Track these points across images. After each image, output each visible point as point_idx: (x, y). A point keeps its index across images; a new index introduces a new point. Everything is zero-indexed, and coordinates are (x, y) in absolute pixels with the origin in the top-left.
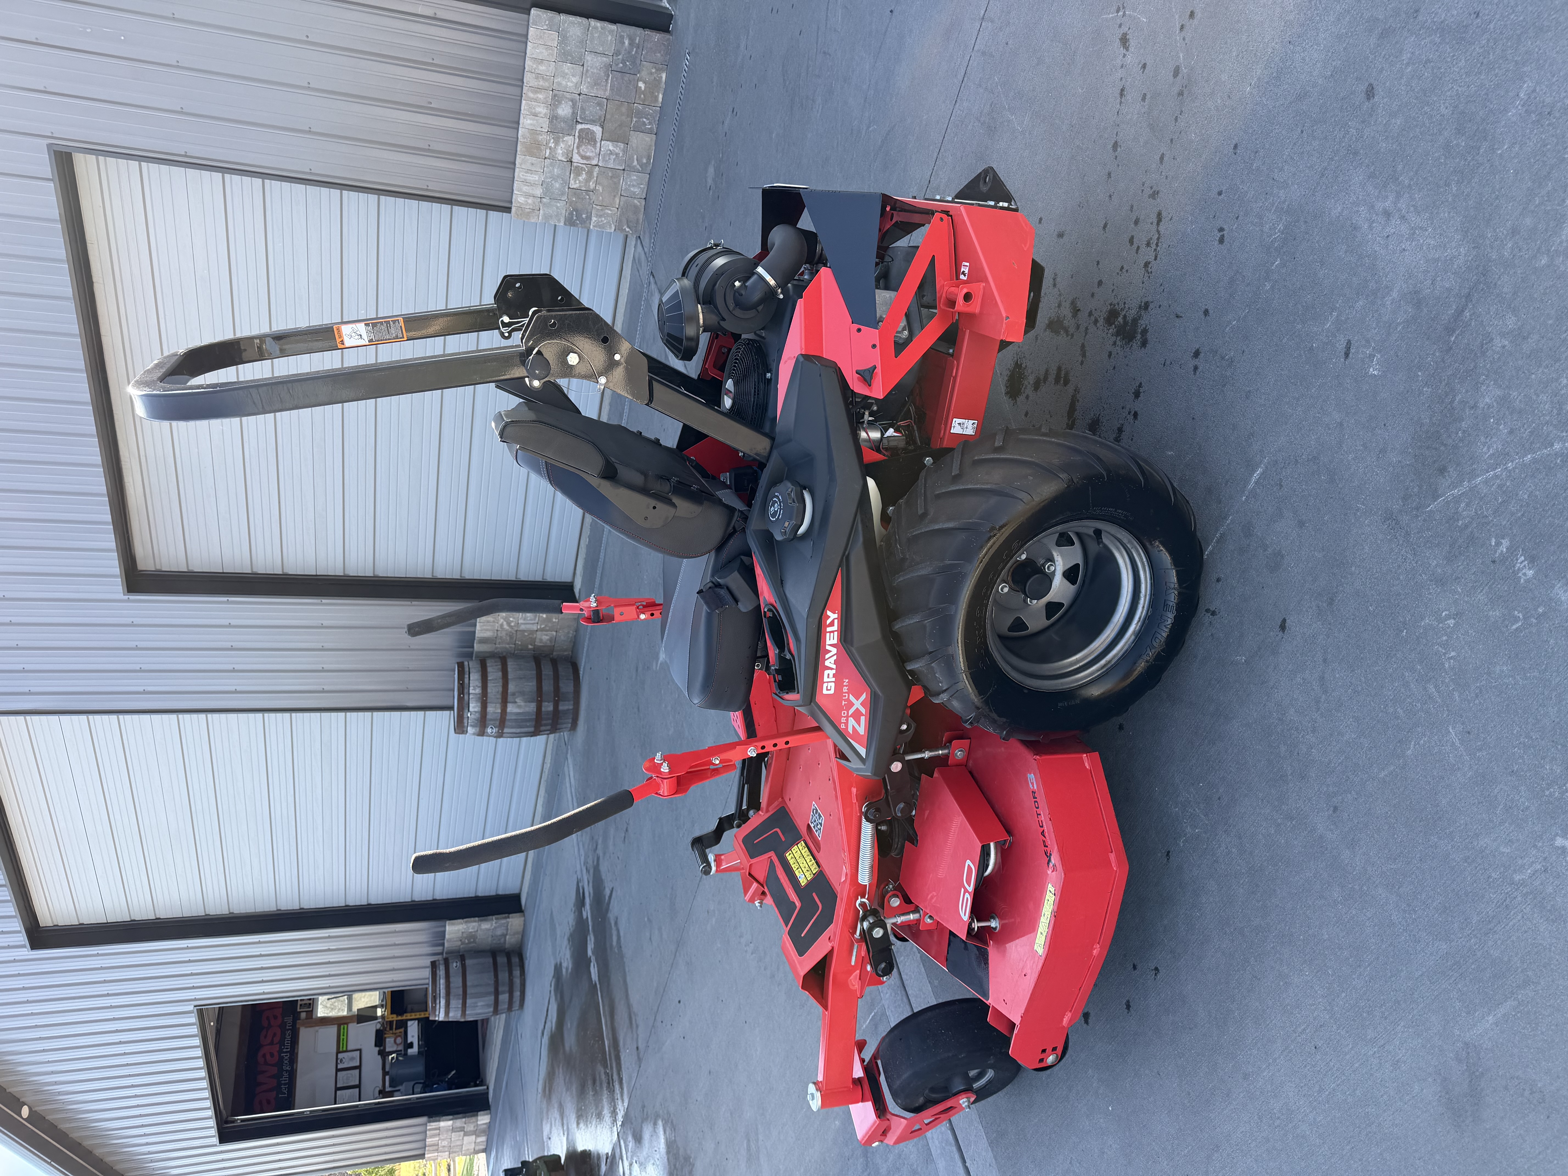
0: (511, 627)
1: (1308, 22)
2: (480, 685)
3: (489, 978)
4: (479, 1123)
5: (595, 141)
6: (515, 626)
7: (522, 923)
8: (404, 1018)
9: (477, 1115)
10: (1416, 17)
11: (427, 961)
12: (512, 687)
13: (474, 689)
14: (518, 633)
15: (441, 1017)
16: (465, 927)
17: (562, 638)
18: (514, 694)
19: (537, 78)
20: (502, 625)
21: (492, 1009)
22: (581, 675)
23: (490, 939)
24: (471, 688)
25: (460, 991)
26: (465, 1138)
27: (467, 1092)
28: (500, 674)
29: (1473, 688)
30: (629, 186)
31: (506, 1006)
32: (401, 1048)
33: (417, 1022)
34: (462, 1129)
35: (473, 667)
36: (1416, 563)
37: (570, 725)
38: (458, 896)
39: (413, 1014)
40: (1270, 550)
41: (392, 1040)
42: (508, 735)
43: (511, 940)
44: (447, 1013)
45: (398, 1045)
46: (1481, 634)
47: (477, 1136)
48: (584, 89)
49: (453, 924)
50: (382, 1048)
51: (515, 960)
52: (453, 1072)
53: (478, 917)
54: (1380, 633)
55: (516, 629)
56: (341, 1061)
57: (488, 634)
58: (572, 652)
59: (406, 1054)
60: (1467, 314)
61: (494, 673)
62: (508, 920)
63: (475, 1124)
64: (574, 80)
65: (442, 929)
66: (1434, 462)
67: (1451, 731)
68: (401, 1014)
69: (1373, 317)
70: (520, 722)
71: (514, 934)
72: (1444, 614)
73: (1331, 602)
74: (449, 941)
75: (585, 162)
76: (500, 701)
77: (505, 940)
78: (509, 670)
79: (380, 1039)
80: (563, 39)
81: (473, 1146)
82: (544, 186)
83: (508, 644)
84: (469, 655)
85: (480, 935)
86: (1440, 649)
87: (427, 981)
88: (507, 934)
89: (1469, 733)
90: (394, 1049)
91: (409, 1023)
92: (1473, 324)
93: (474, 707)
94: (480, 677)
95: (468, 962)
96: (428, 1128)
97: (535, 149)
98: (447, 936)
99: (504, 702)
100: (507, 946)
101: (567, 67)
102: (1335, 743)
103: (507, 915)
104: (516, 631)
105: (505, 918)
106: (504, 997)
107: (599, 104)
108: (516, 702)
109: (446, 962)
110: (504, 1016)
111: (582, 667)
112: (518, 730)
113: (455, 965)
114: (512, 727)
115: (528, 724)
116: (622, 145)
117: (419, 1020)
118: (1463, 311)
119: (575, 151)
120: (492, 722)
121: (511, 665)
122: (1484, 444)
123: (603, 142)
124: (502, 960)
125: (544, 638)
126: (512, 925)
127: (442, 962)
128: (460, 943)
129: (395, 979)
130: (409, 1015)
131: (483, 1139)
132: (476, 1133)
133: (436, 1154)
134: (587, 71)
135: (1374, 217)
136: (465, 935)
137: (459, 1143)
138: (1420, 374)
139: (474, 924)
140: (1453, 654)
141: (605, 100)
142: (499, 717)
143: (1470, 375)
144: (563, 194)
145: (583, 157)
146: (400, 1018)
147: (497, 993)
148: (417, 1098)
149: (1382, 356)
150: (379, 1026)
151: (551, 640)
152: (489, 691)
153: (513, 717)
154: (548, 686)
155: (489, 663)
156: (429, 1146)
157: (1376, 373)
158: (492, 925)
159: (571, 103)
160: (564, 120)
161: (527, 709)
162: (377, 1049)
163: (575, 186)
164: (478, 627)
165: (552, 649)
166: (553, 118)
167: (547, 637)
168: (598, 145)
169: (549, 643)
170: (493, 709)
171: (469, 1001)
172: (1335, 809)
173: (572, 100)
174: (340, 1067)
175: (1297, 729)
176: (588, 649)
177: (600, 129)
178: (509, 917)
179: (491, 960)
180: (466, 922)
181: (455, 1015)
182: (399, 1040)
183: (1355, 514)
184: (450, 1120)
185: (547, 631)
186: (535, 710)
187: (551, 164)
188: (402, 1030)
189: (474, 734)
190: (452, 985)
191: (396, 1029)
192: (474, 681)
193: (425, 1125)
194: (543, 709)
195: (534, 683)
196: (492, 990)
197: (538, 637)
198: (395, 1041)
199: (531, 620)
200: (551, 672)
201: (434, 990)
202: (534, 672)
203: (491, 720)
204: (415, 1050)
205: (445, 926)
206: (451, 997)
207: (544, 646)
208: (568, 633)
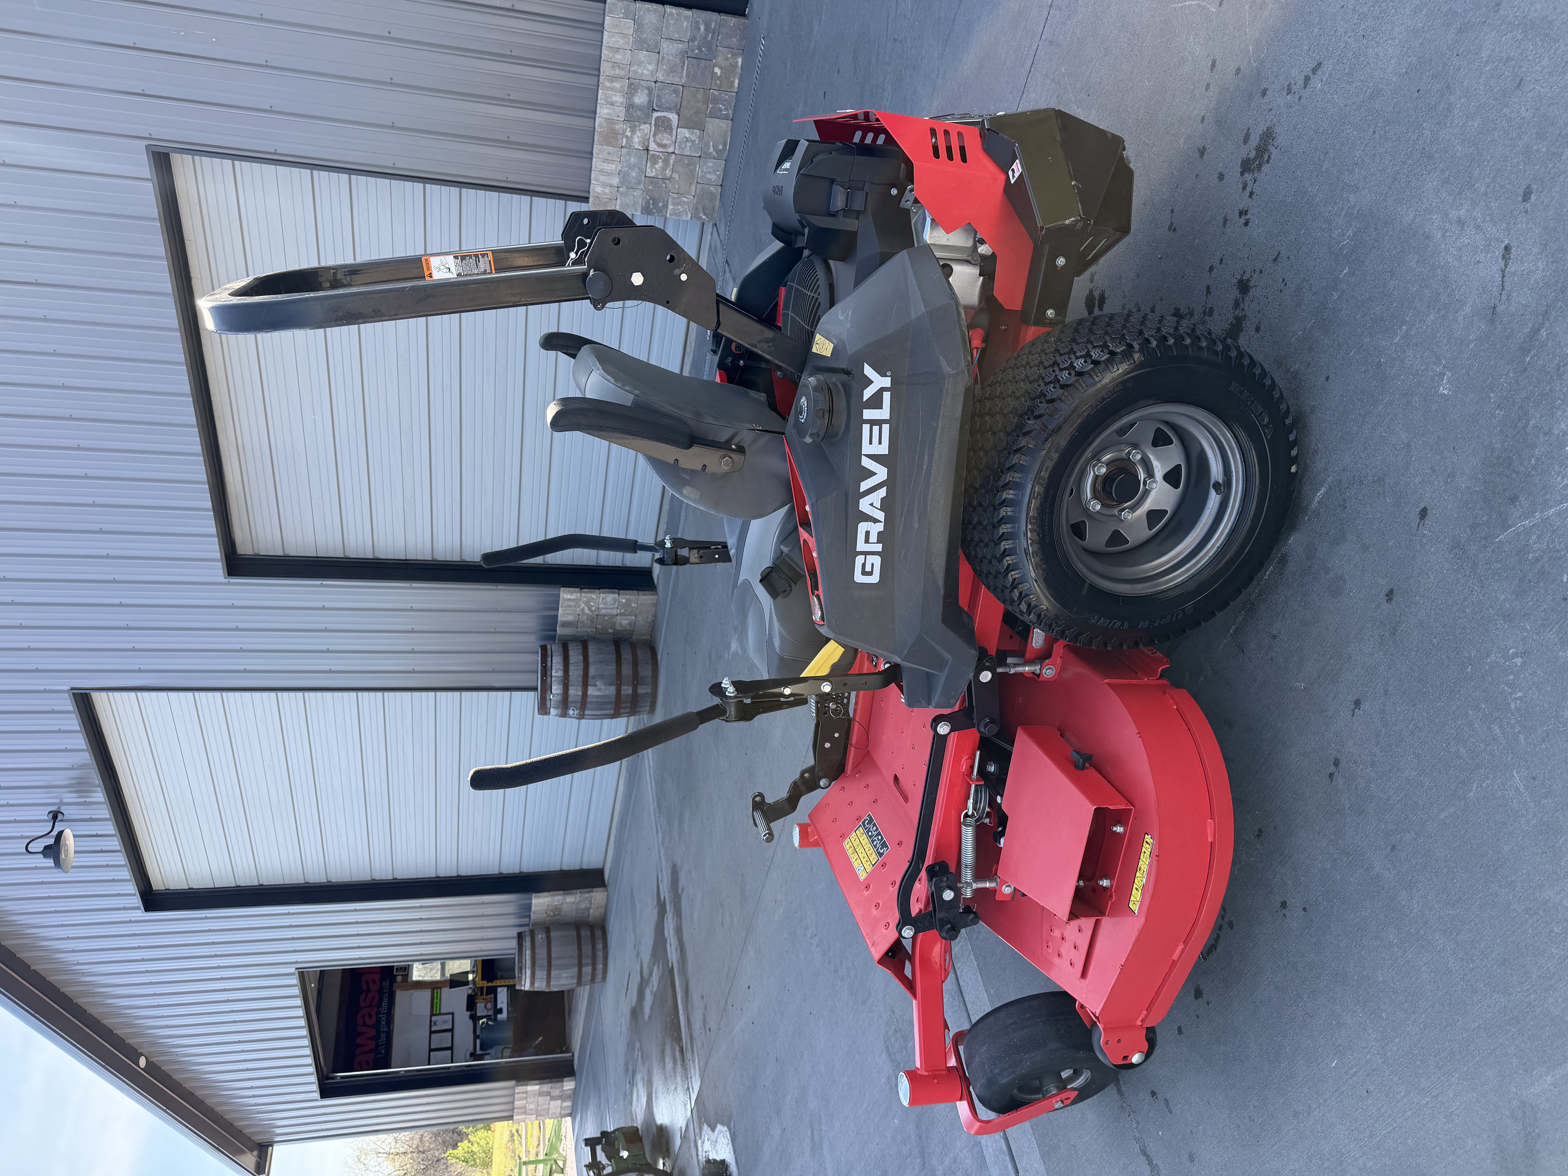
0: (592, 610)
1: (1383, 15)
2: (562, 668)
3: (572, 950)
4: (564, 1088)
5: (671, 129)
6: (595, 610)
7: (605, 898)
8: (494, 984)
9: (563, 1081)
10: (1497, 11)
11: (514, 932)
12: (592, 671)
13: (557, 672)
14: (599, 617)
15: (527, 986)
16: (550, 900)
17: (641, 622)
18: (594, 677)
19: (613, 67)
20: (583, 610)
21: (575, 981)
22: (659, 660)
23: (574, 912)
24: (554, 671)
25: (545, 963)
26: (552, 1102)
27: (554, 1058)
28: (581, 657)
29: (1540, 732)
30: (706, 173)
31: (589, 978)
32: (491, 1013)
33: (505, 989)
34: (548, 1094)
35: (555, 649)
36: (1484, 595)
37: (648, 708)
38: (544, 870)
39: (503, 981)
40: (1332, 574)
41: (483, 1005)
42: (589, 717)
43: (594, 914)
44: (532, 983)
45: (488, 1010)
46: (1550, 675)
47: (563, 1101)
48: (660, 76)
49: (539, 897)
50: (473, 1013)
51: (598, 933)
52: (540, 1039)
53: (563, 890)
54: (1444, 667)
55: (596, 613)
56: (435, 1023)
57: (570, 618)
58: (651, 636)
59: (495, 1020)
60: (1543, 333)
61: (575, 656)
62: (592, 894)
63: (561, 1089)
64: (650, 67)
65: (528, 901)
66: (1505, 490)
67: (1516, 775)
68: (492, 981)
69: (1444, 332)
70: (600, 704)
71: (598, 908)
72: (1511, 651)
73: (1394, 632)
74: (535, 913)
75: (661, 150)
76: (581, 684)
77: (589, 914)
78: (590, 653)
79: (471, 1004)
80: (639, 26)
81: (558, 1110)
82: (621, 175)
83: (589, 628)
84: (552, 638)
85: (565, 908)
86: (1506, 688)
87: (514, 951)
88: (590, 908)
89: (1534, 779)
90: (485, 1013)
91: (499, 990)
92: (1550, 344)
93: (556, 689)
94: (562, 661)
95: (553, 934)
96: (516, 1091)
97: (611, 138)
98: (533, 909)
99: (585, 685)
100: (591, 919)
101: (643, 55)
102: (1394, 780)
103: (591, 889)
104: (597, 615)
105: (589, 892)
106: (587, 970)
107: (675, 91)
108: (596, 685)
109: (532, 934)
110: (588, 987)
111: (660, 652)
112: (599, 713)
113: (540, 937)
114: (593, 710)
115: (608, 707)
116: (698, 132)
117: (507, 986)
118: (1539, 330)
119: (652, 139)
120: (573, 705)
121: (591, 648)
122: (1558, 473)
123: (679, 130)
124: (585, 933)
125: (624, 622)
126: (595, 899)
127: (528, 934)
128: (545, 915)
129: (483, 949)
130: (498, 981)
131: (568, 1104)
132: (562, 1098)
133: (524, 1116)
134: (663, 58)
135: (1448, 226)
136: (550, 908)
137: (546, 1107)
138: (1492, 395)
139: (559, 897)
140: (1520, 694)
141: (681, 87)
142: (580, 700)
143: (1546, 399)
144: (639, 183)
145: (659, 145)
146: (490, 984)
147: (580, 965)
148: (506, 1062)
149: (1452, 375)
150: (470, 992)
151: (630, 624)
152: (571, 673)
153: (594, 700)
154: (627, 670)
155: (571, 646)
156: (518, 1108)
157: (1445, 392)
158: (576, 899)
159: (646, 91)
160: (640, 108)
161: (607, 693)
162: (469, 1013)
163: (652, 175)
164: (560, 612)
165: (631, 633)
166: (630, 107)
167: (627, 622)
168: (674, 132)
169: (628, 628)
170: (575, 692)
171: (553, 973)
172: (1393, 848)
173: (648, 88)
174: (433, 1029)
175: (1355, 762)
176: (665, 635)
177: (676, 117)
178: (592, 891)
179: (574, 933)
180: (552, 895)
181: (540, 985)
182: (489, 1006)
183: (1421, 541)
184: (537, 1084)
185: (626, 615)
186: (615, 693)
187: (628, 154)
188: (492, 996)
189: (556, 715)
190: (537, 956)
191: (486, 995)
192: (557, 663)
193: (514, 1088)
194: (622, 692)
195: (614, 667)
196: (576, 962)
197: (618, 622)
198: (485, 1007)
199: (611, 605)
200: (630, 657)
201: (520, 961)
202: (614, 656)
203: (573, 702)
204: (503, 1016)
205: (531, 899)
206: (537, 968)
207: (624, 631)
208: (647, 618)
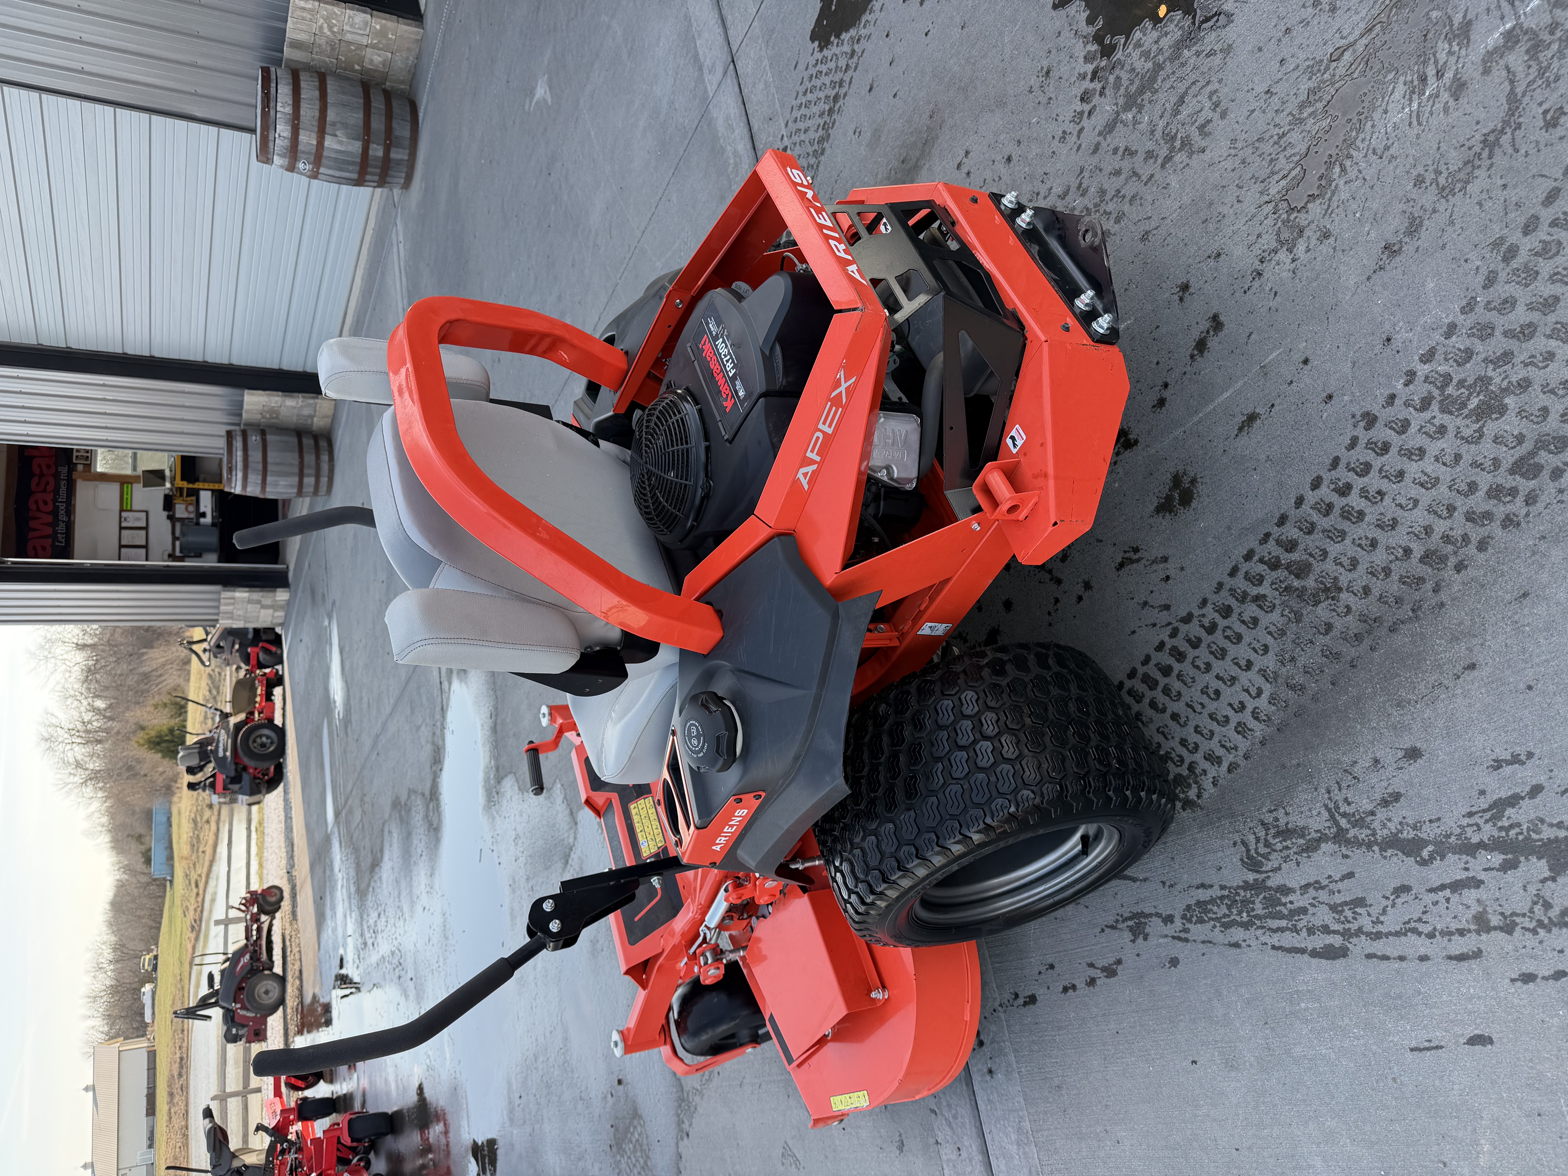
0: (333, 32)
2: (291, 102)
3: (293, 457)
4: (277, 598)
7: (332, 407)
8: (196, 486)
9: (275, 591)
11: (222, 430)
12: (331, 115)
13: (283, 106)
15: (238, 490)
16: (267, 400)
17: (399, 64)
18: (334, 124)
20: (321, 28)
21: (295, 490)
22: (420, 118)
24: (279, 104)
25: (260, 467)
26: (263, 611)
27: (265, 568)
28: (317, 93)
31: (312, 489)
32: (192, 516)
33: (209, 493)
34: (259, 602)
35: (282, 76)
37: (402, 181)
38: (258, 366)
39: (206, 484)
41: (183, 507)
42: (325, 178)
43: (318, 423)
44: (244, 487)
45: (190, 513)
47: (275, 610)
49: (253, 395)
50: (171, 513)
51: (323, 444)
53: (280, 391)
56: (126, 519)
57: (302, 37)
58: (411, 86)
59: (198, 524)
61: (309, 91)
62: (316, 400)
63: (273, 599)
65: (239, 398)
68: (193, 482)
70: (340, 163)
71: (324, 416)
74: (247, 411)
76: (316, 129)
77: (313, 422)
78: (329, 91)
79: (169, 503)
81: (271, 619)
83: (329, 57)
84: (278, 61)
85: (283, 412)
87: (221, 451)
88: (311, 416)
90: (185, 515)
91: (202, 493)
93: (283, 130)
94: (291, 93)
95: (269, 438)
96: (223, 596)
98: (245, 407)
99: (322, 132)
100: (315, 428)
104: (340, 41)
106: (309, 481)
108: (336, 136)
109: (244, 434)
110: (309, 499)
111: (422, 107)
112: (338, 174)
113: (254, 439)
114: (330, 168)
115: (351, 168)
117: (213, 491)
120: (305, 156)
121: (331, 85)
124: (308, 442)
125: (375, 59)
126: (321, 405)
127: (239, 433)
128: (260, 416)
129: (187, 444)
130: (201, 484)
131: (282, 614)
132: (274, 607)
133: (230, 621)
136: (267, 409)
137: (256, 614)
139: (277, 398)
142: (314, 151)
146: (191, 486)
147: (301, 475)
148: (211, 567)
150: (167, 492)
151: (384, 63)
152: (302, 112)
153: (333, 155)
154: (378, 123)
155: (303, 76)
156: (224, 614)
158: (298, 402)
161: (350, 148)
162: (166, 513)
164: (290, 24)
165: (385, 76)
167: (380, 59)
169: (381, 68)
170: (307, 139)
171: (269, 478)
174: (124, 525)
176: (431, 84)
179: (295, 440)
180: (269, 395)
181: (253, 490)
182: (191, 508)
184: (245, 591)
185: (380, 49)
186: (360, 151)
188: (194, 498)
189: (282, 166)
190: (250, 459)
191: (187, 497)
192: (284, 93)
193: (219, 593)
194: (371, 152)
195: (361, 115)
196: (297, 470)
197: (368, 56)
198: (186, 509)
199: (360, 29)
200: (383, 107)
201: (230, 461)
202: (362, 101)
203: (303, 152)
204: (208, 520)
205: (243, 396)
206: (250, 471)
207: (375, 71)
208: (408, 58)
